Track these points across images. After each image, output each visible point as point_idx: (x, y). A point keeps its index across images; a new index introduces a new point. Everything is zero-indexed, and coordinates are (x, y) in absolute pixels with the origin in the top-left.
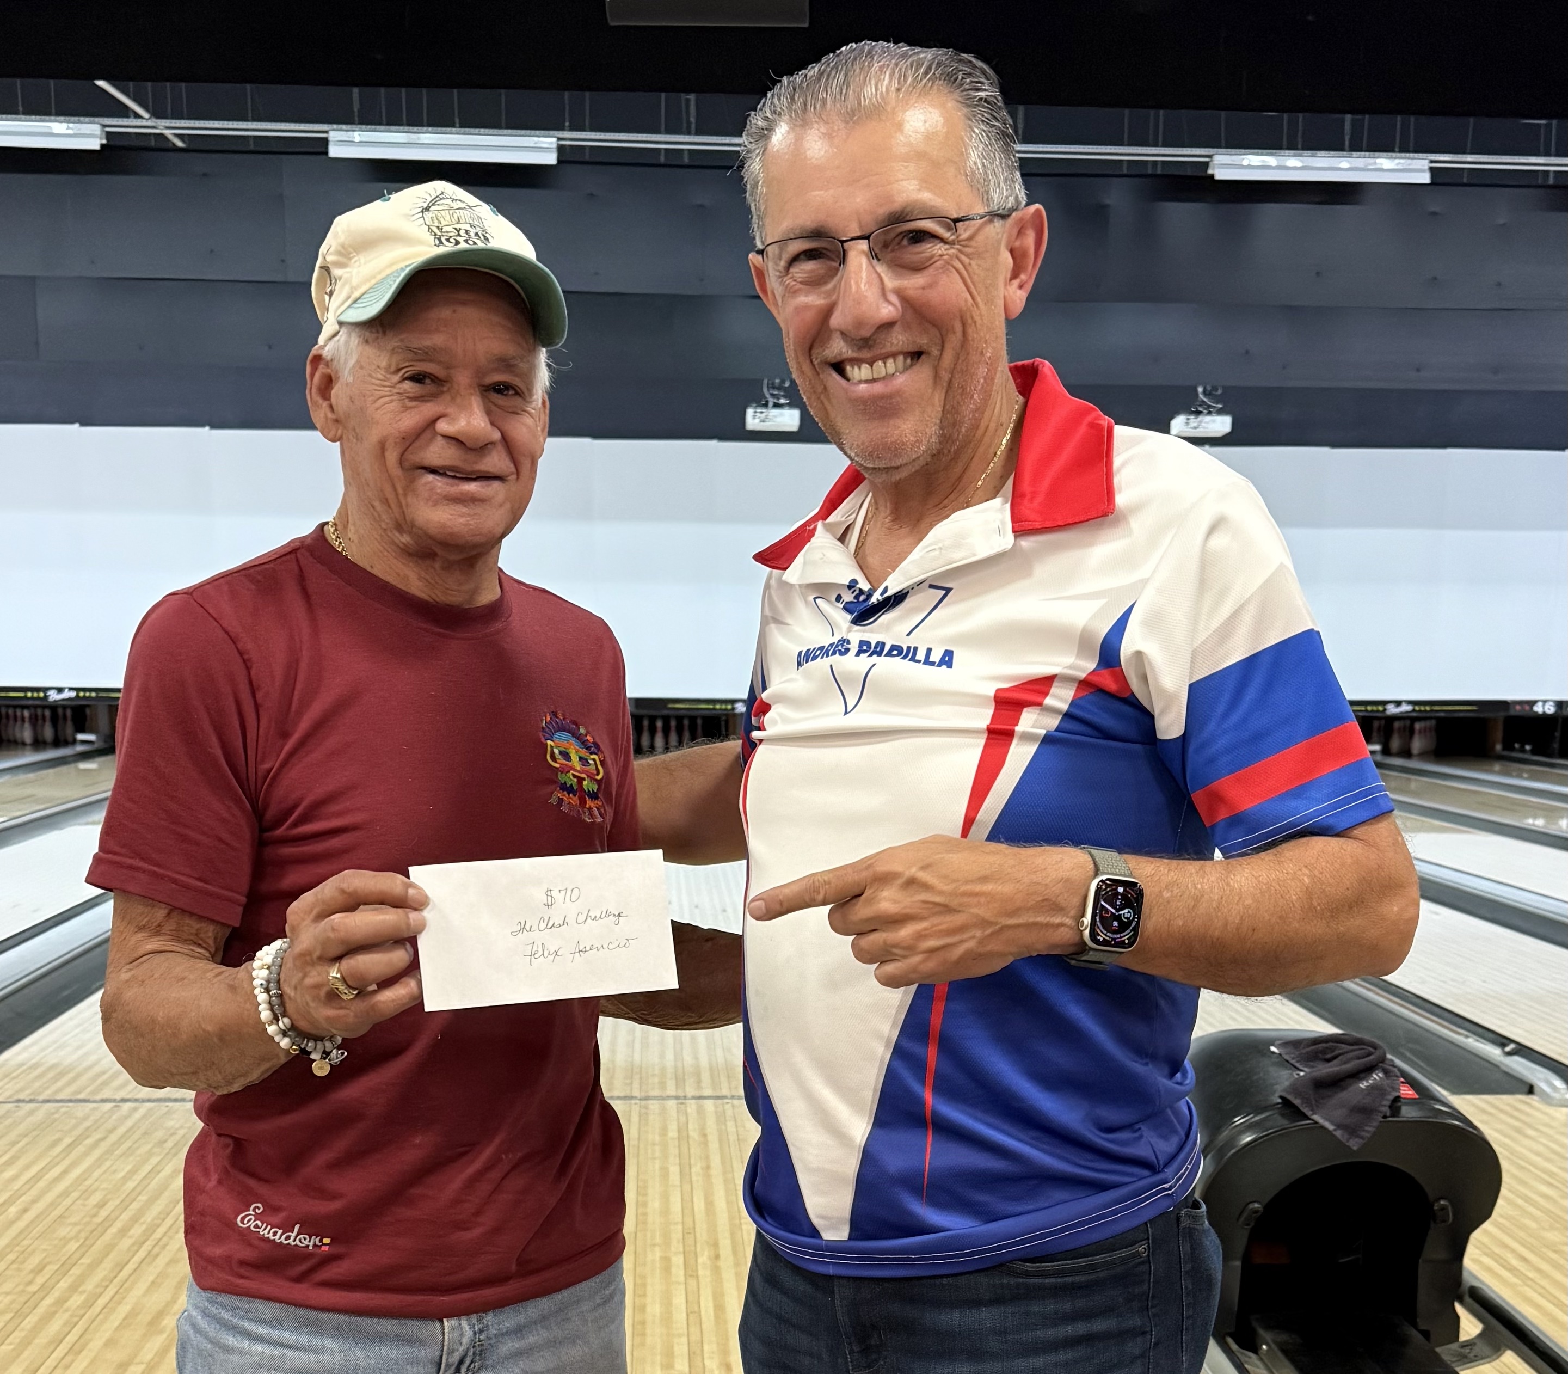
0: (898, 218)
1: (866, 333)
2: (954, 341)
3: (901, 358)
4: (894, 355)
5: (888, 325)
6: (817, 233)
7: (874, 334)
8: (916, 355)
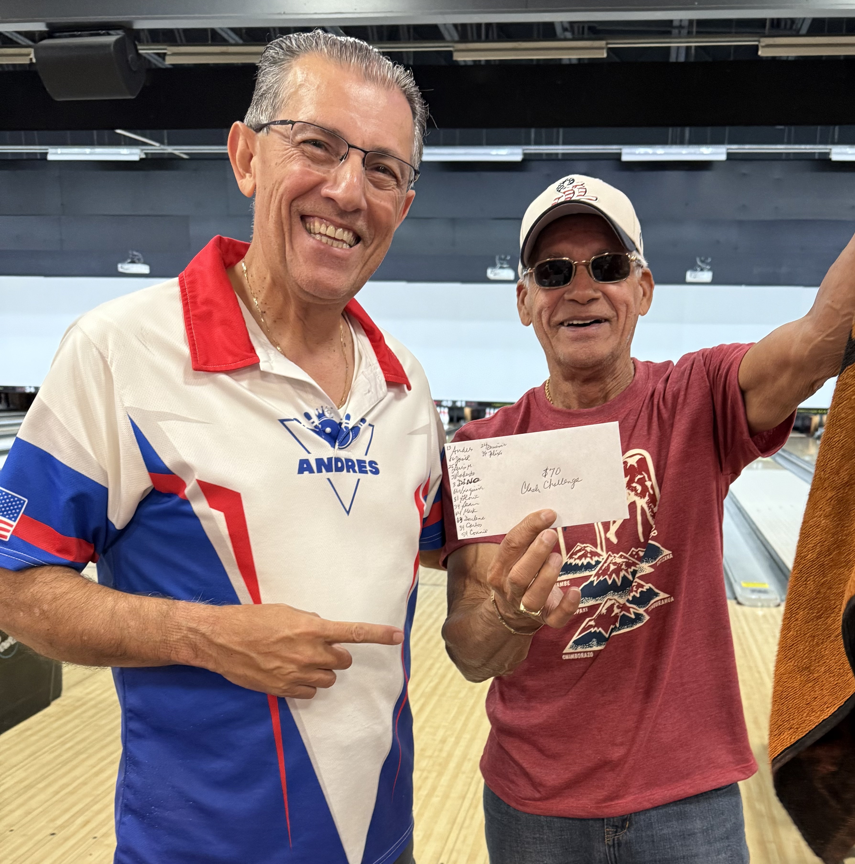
5: (359, 210)
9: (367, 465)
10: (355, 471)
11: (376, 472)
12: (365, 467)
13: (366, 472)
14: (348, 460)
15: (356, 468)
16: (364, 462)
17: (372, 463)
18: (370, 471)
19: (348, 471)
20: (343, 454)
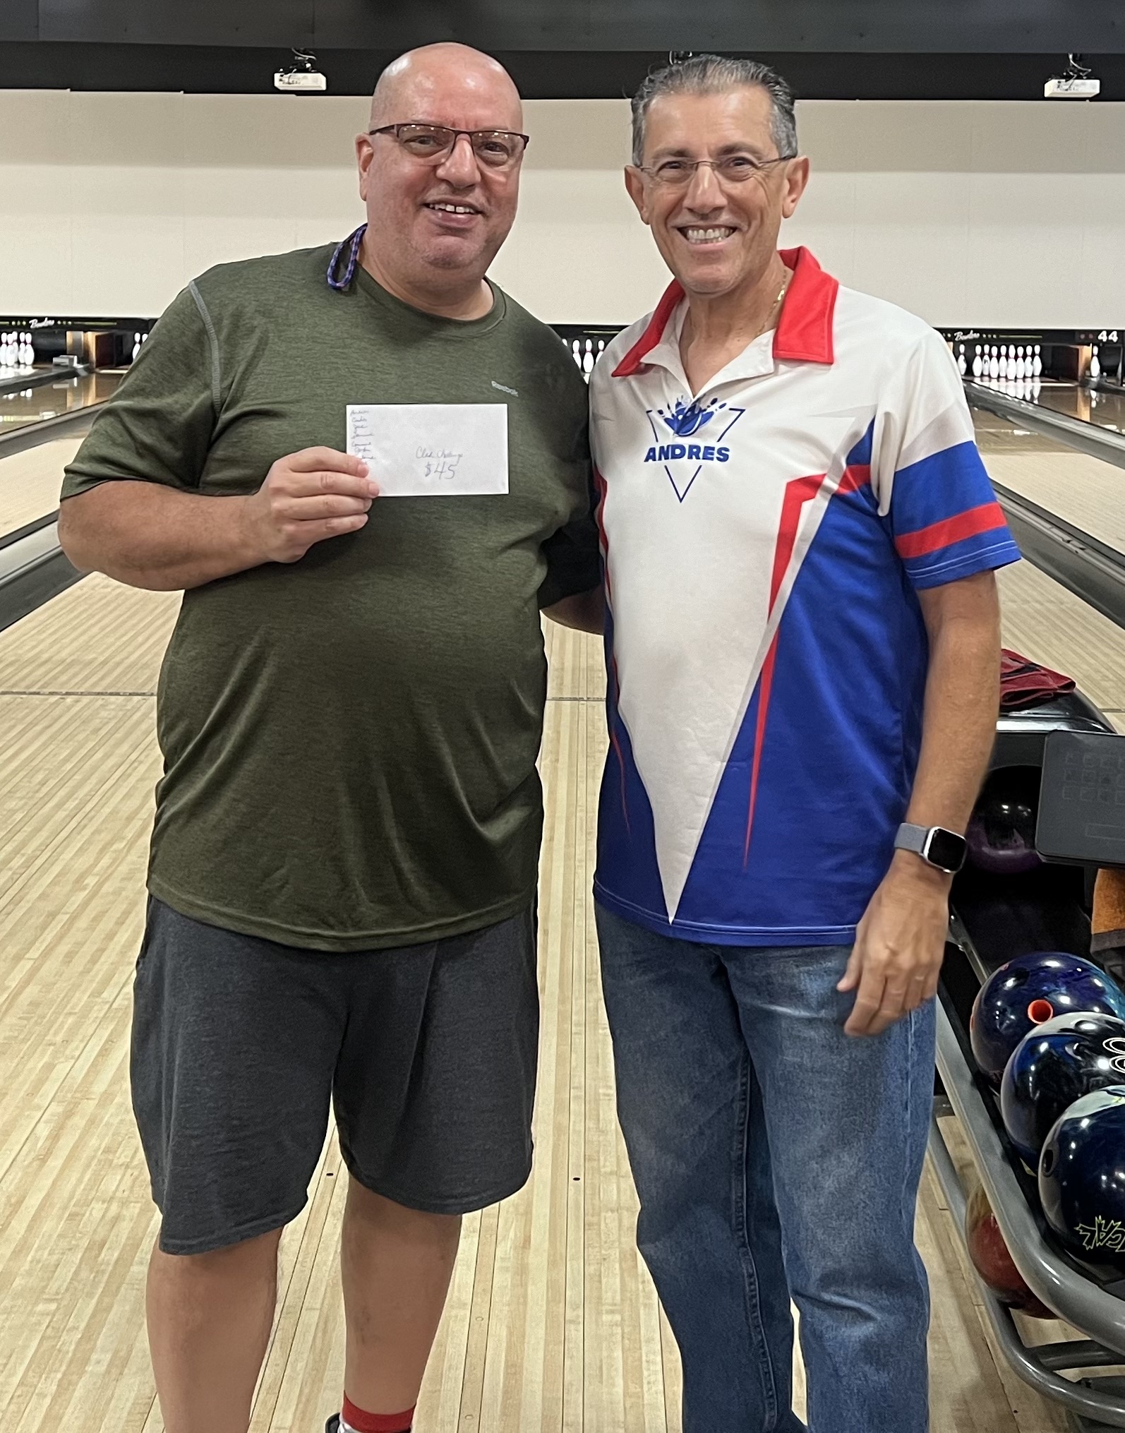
0: (729, 150)
1: (706, 211)
2: (755, 223)
3: (723, 229)
4: (719, 227)
5: (718, 209)
6: (681, 153)
7: (711, 212)
8: (733, 229)
9: (715, 452)
10: (698, 458)
11: (725, 458)
12: (712, 454)
13: (712, 459)
14: (691, 447)
15: (701, 455)
16: (713, 449)
17: (720, 451)
18: (718, 459)
19: (690, 457)
20: (686, 442)
